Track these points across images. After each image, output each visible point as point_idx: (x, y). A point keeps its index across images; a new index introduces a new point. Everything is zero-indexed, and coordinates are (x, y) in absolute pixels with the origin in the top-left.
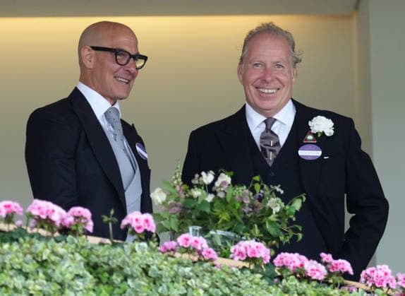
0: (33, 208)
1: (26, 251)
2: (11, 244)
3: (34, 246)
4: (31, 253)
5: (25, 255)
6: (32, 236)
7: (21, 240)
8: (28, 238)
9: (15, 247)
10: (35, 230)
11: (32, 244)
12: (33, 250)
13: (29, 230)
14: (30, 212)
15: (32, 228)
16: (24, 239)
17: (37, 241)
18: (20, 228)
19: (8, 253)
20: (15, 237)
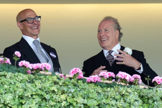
0: (119, 75)
1: (116, 91)
2: (111, 88)
3: (119, 89)
4: (118, 92)
5: (116, 92)
6: (119, 85)
7: (114, 87)
8: (117, 86)
9: (112, 89)
10: (120, 83)
11: (119, 88)
12: (119, 90)
13: (117, 83)
14: (118, 76)
15: (118, 82)
16: (116, 87)
17: (120, 87)
18: (114, 82)
19: (110, 92)
20: (112, 85)
